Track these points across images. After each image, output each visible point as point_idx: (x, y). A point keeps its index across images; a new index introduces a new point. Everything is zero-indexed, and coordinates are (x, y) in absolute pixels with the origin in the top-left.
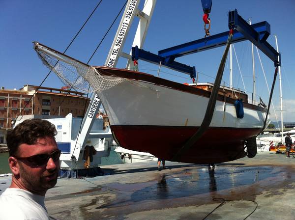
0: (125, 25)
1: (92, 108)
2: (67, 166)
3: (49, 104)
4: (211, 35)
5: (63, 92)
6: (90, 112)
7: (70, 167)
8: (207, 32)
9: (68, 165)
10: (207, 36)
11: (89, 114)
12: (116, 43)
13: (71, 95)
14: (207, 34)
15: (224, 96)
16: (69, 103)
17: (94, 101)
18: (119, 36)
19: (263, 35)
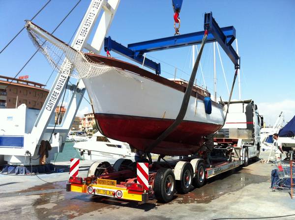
0: (91, 15)
1: (50, 100)
2: (19, 162)
3: (5, 93)
4: (181, 34)
5: (21, 82)
6: (48, 104)
7: (22, 163)
8: (177, 31)
9: (20, 160)
10: (176, 35)
11: (47, 106)
12: (81, 33)
13: (29, 85)
14: (176, 33)
15: (196, 93)
16: (27, 95)
17: (53, 93)
18: (84, 26)
19: (230, 39)
